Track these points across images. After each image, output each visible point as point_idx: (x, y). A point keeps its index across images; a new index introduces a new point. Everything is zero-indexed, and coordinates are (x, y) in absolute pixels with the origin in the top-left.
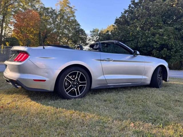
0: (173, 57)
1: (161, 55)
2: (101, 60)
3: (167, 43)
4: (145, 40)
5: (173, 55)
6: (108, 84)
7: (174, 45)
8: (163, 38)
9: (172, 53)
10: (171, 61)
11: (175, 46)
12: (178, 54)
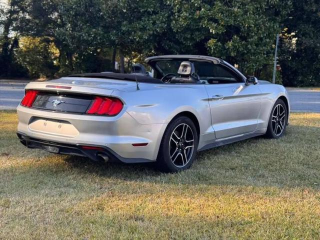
0: (253, 58)
1: (227, 52)
2: (208, 100)
3: (241, 24)
4: (188, 15)
5: (252, 51)
6: (216, 140)
7: (254, 27)
8: (232, 13)
9: (249, 46)
10: (248, 65)
11: (255, 29)
12: (263, 50)
